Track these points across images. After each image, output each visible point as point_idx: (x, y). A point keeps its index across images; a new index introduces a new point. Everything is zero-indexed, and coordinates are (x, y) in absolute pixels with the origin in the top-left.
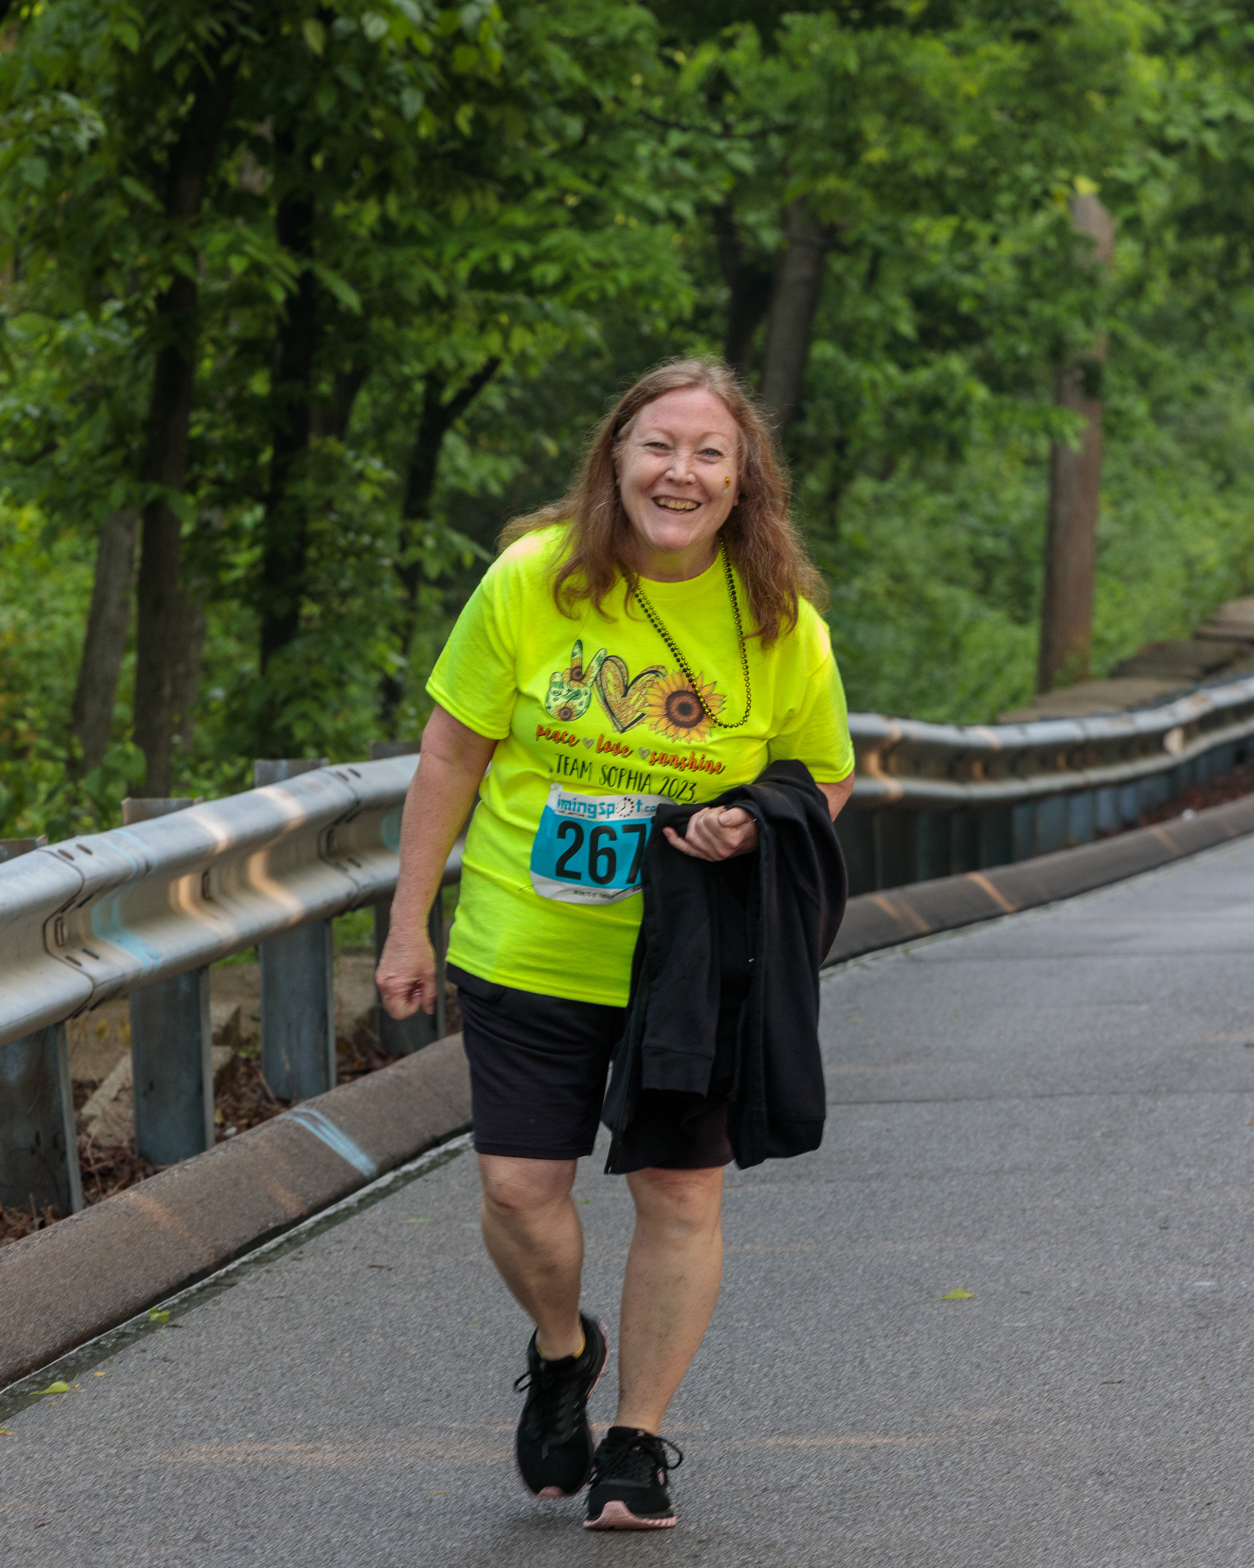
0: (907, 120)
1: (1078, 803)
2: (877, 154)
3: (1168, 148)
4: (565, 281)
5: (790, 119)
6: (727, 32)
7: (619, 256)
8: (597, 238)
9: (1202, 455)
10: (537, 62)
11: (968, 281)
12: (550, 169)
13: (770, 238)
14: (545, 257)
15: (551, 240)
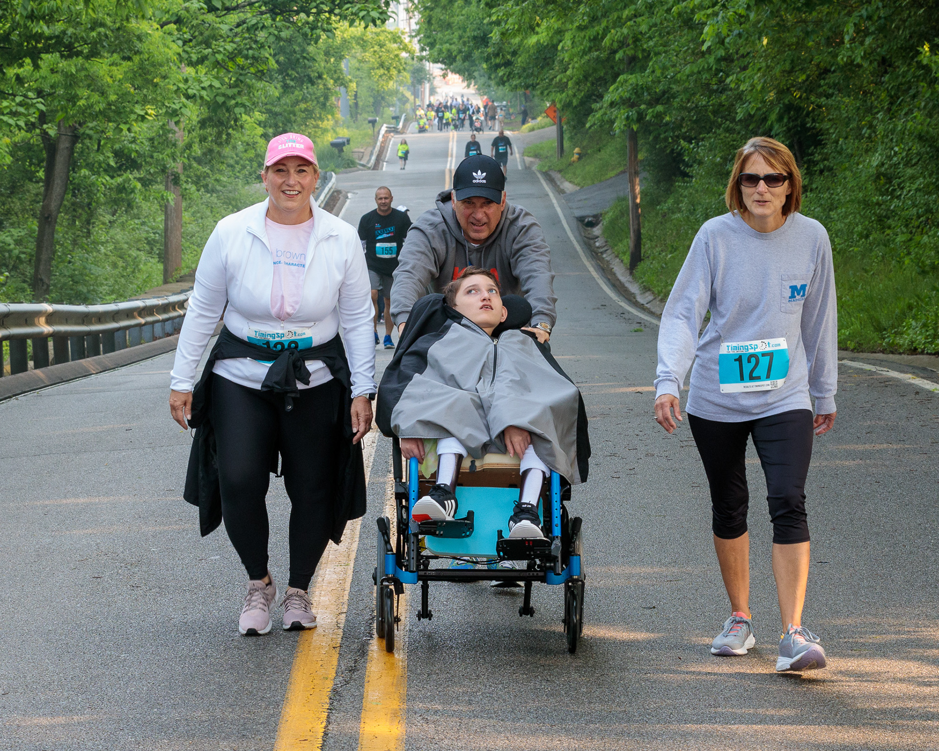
0: (93, 90)
1: (145, 328)
2: (82, 102)
3: (189, 97)
5: (52, 91)
6: (21, 61)
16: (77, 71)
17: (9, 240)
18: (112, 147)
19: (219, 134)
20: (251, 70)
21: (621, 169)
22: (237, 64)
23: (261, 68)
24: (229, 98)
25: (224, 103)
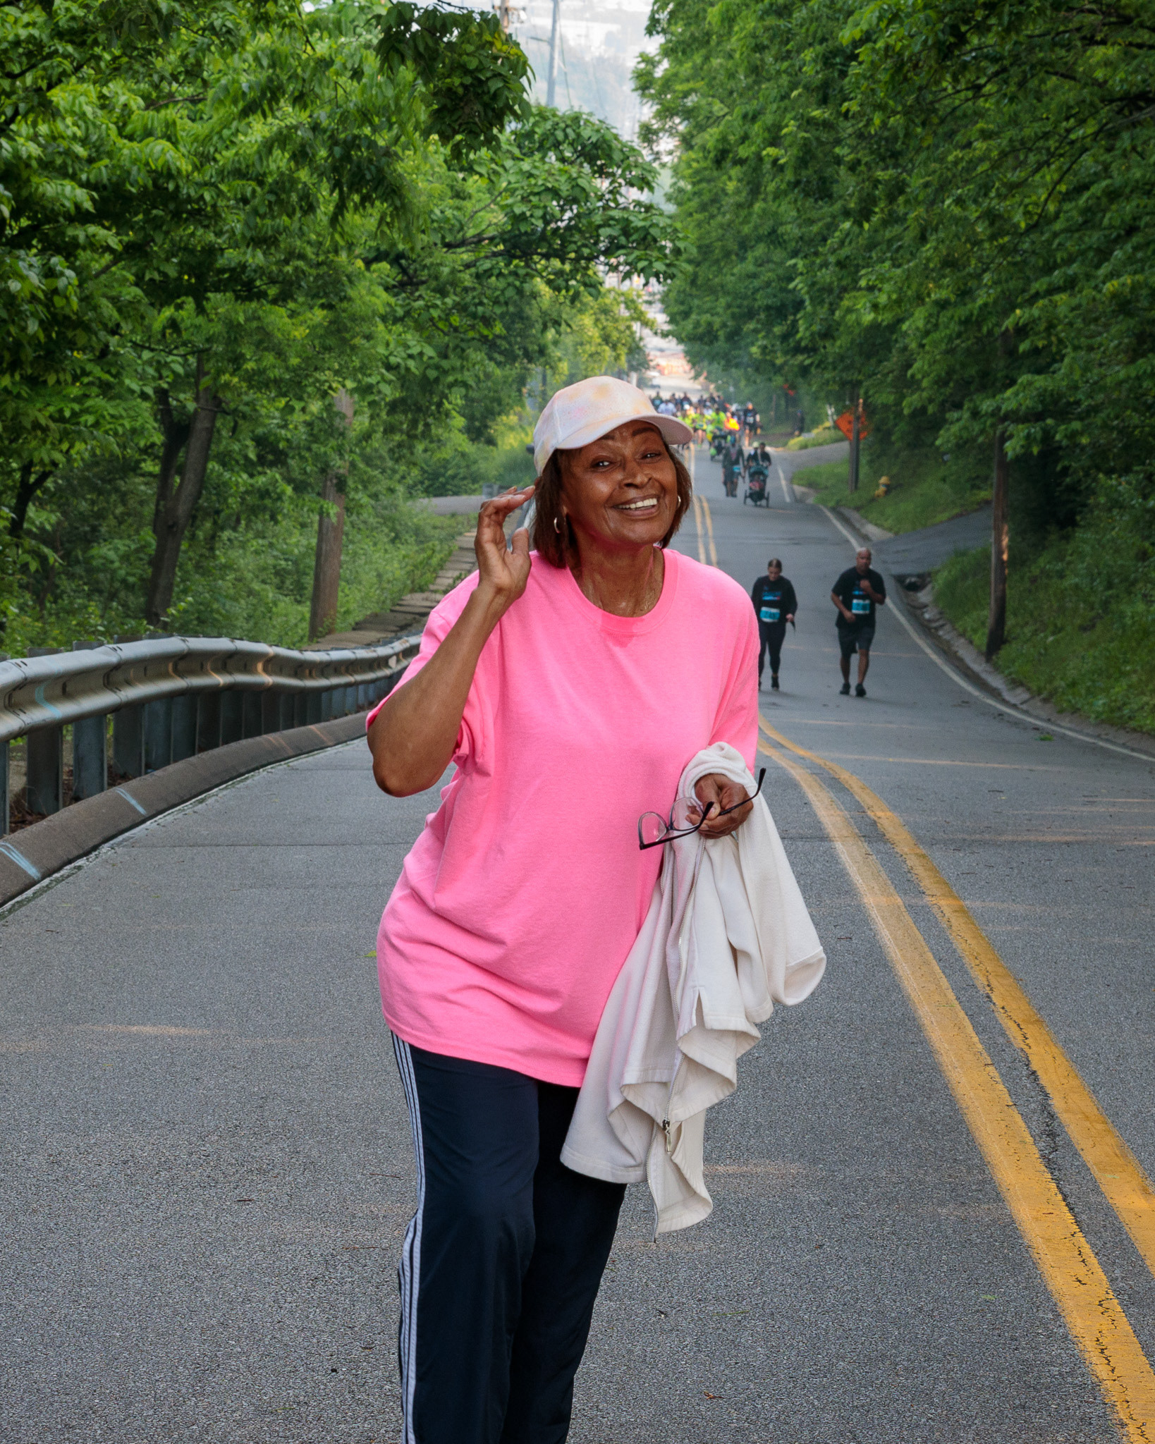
0: (266, 349)
2: (250, 366)
3: (389, 367)
4: (97, 424)
5: (207, 346)
6: (179, 301)
7: (124, 414)
8: (114, 403)
9: (385, 523)
10: (95, 308)
11: (283, 432)
12: (89, 367)
13: (191, 406)
14: (87, 411)
15: (89, 403)
16: (247, 320)
17: (112, 555)
18: (253, 432)
19: (414, 423)
20: (471, 334)
21: (956, 511)
22: (451, 325)
23: (486, 332)
24: (445, 372)
25: (437, 380)
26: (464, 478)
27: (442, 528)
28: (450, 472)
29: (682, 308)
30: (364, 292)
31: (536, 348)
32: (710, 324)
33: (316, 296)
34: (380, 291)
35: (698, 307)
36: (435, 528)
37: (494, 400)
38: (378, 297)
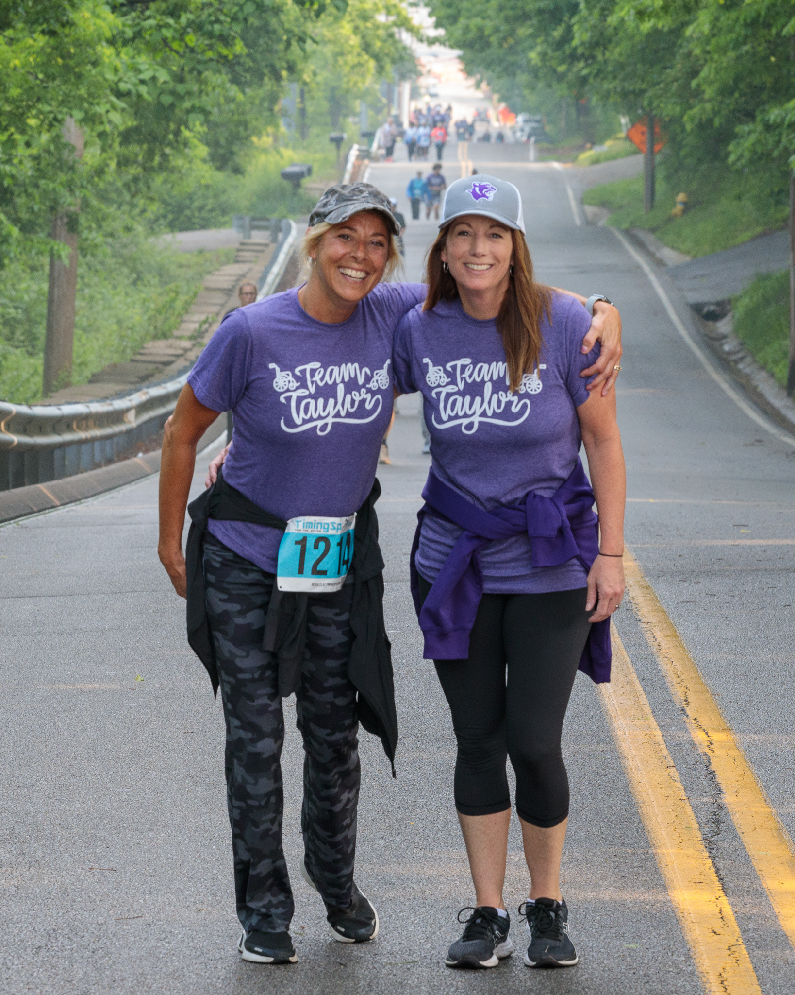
1: (85, 448)
3: (119, 94)
9: (124, 264)
11: (8, 168)
20: (210, 54)
21: (759, 230)
22: (187, 46)
23: (225, 52)
24: (180, 97)
25: (172, 106)
26: (212, 210)
27: (189, 266)
28: (196, 204)
29: (450, 11)
30: (87, 15)
31: (285, 65)
32: (481, 29)
33: (36, 22)
34: (106, 12)
35: (468, 10)
36: (180, 266)
37: (239, 124)
38: (104, 20)
